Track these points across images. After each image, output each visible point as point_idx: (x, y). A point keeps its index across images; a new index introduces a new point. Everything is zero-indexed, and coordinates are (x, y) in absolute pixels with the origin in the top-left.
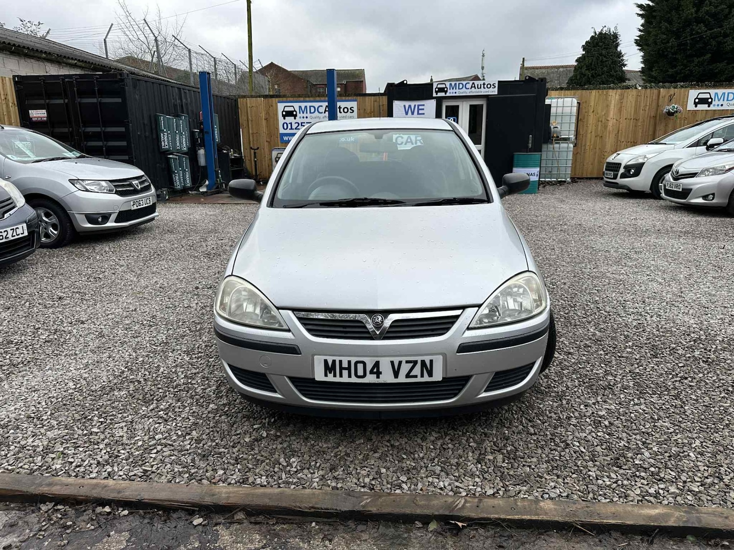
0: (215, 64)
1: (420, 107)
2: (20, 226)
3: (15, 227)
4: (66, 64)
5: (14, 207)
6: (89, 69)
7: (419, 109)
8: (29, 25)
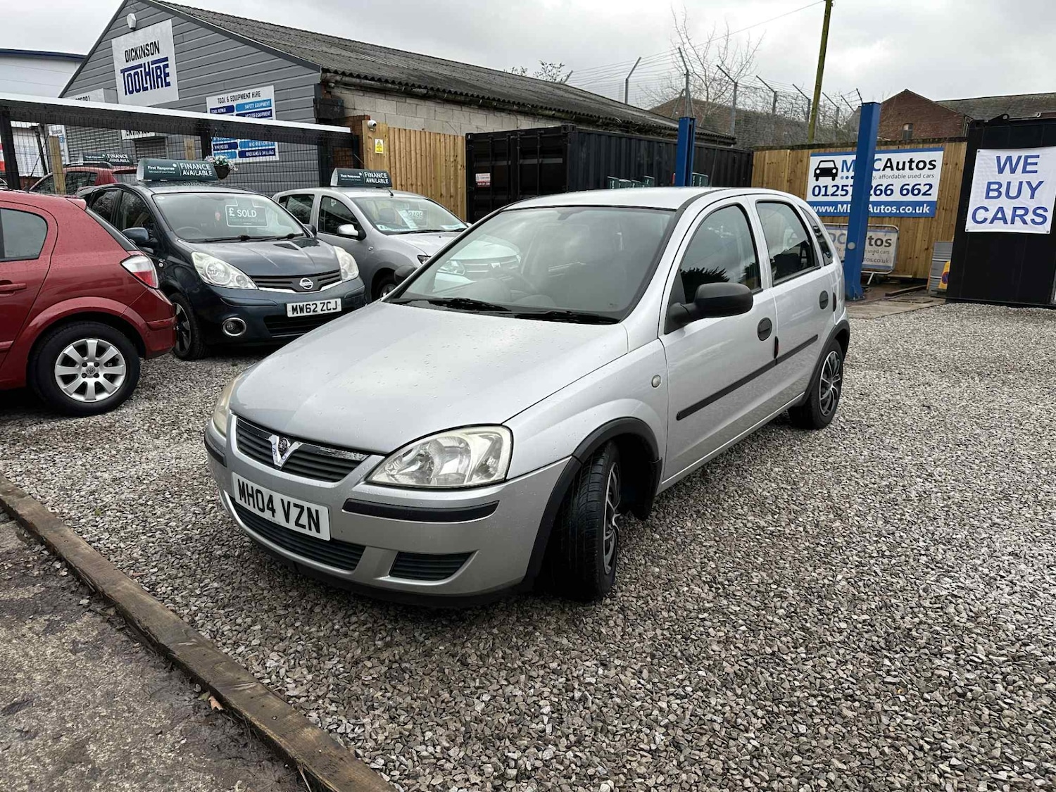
0: (775, 100)
1: (1030, 160)
2: (333, 301)
3: (326, 301)
4: (543, 116)
5: (339, 280)
6: (571, 120)
7: (1026, 164)
8: (550, 68)
